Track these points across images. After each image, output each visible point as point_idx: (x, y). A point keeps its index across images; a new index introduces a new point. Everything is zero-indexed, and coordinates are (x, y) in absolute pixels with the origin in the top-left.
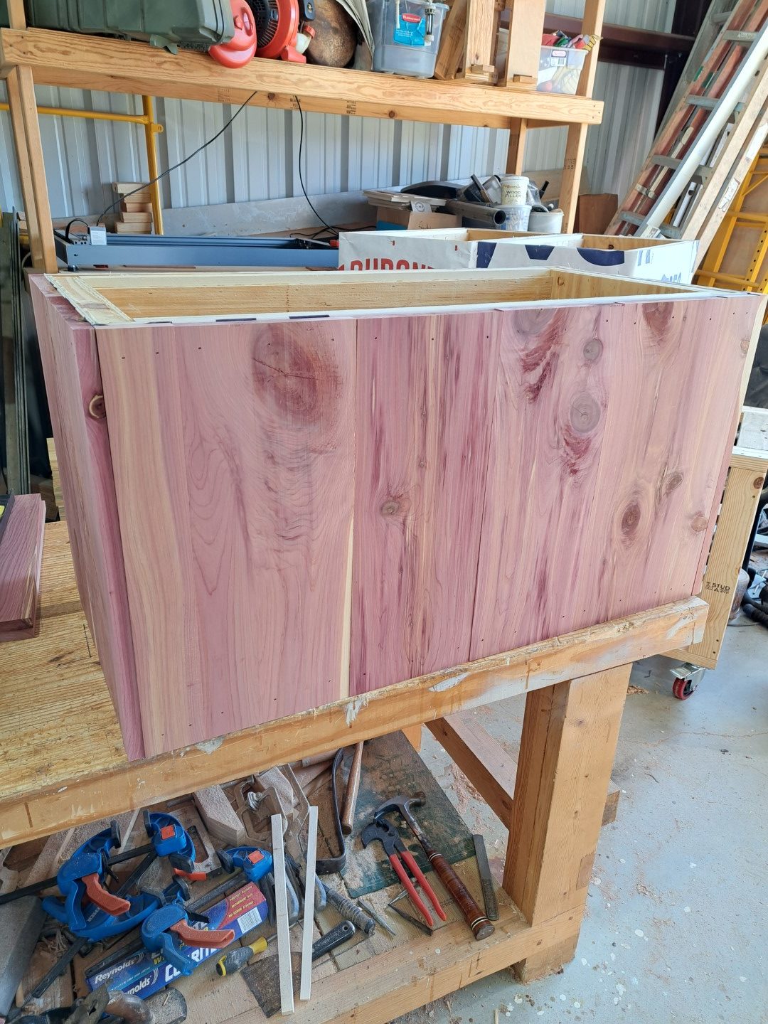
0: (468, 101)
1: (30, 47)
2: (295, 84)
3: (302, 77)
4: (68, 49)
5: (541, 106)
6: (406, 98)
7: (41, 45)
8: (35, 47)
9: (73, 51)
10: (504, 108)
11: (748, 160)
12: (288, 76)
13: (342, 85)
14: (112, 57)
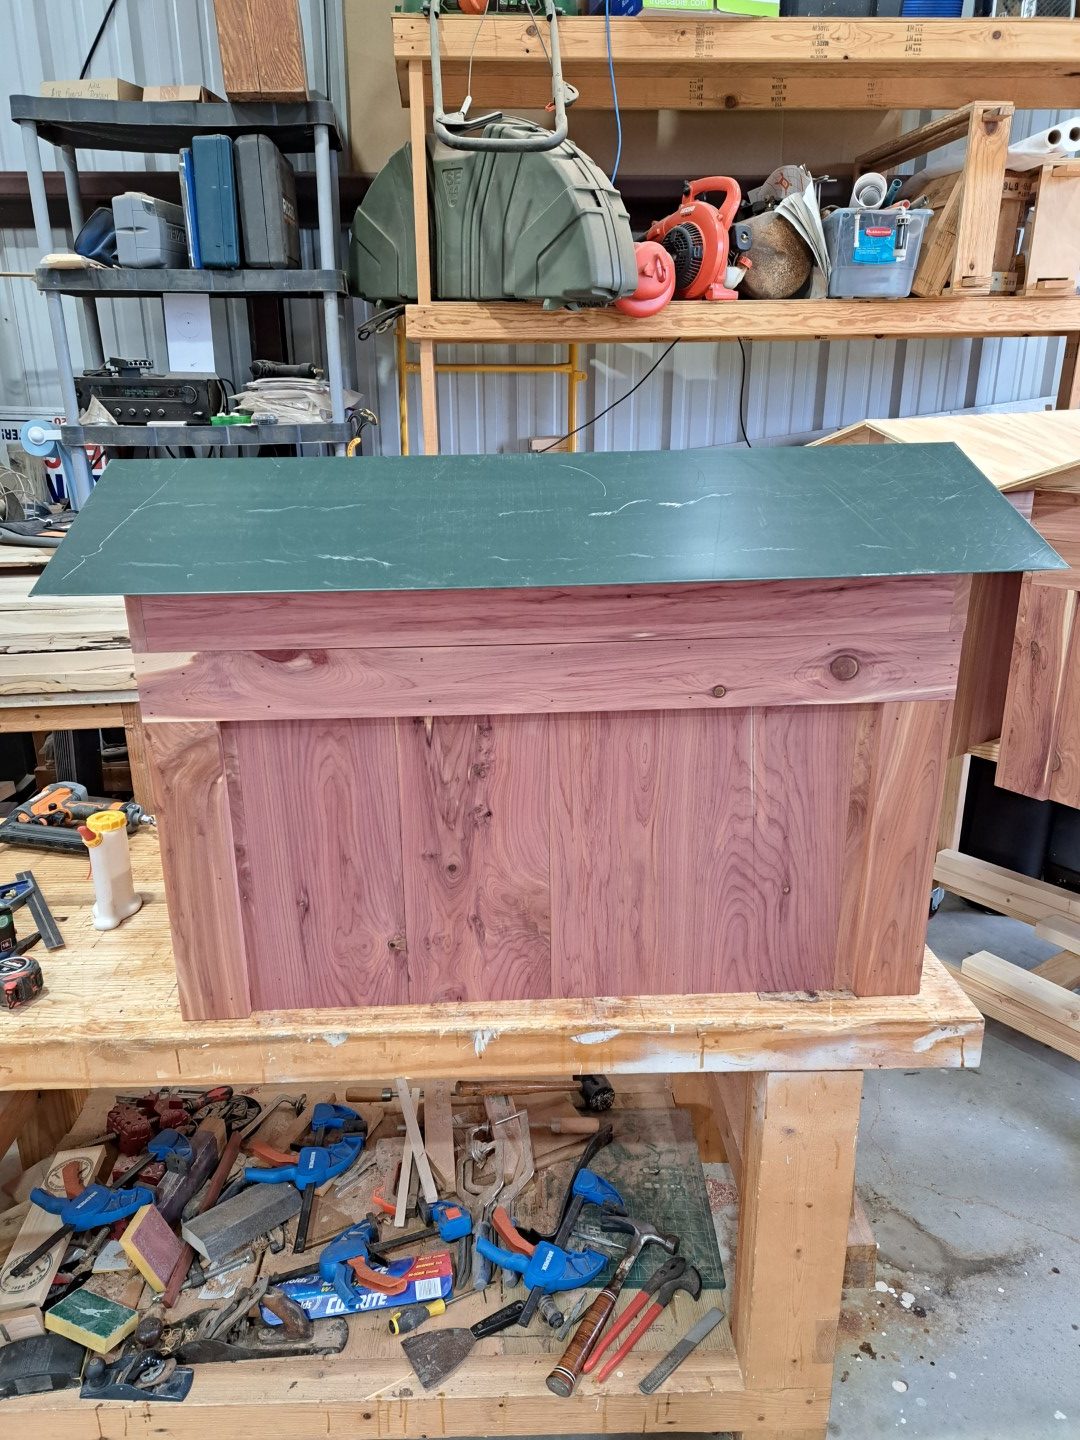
1: (433, 323)
2: (720, 324)
3: (730, 316)
4: (469, 318)
6: (873, 324)
7: (442, 318)
8: (436, 320)
9: (472, 319)
12: (712, 317)
13: (781, 318)
14: (512, 321)
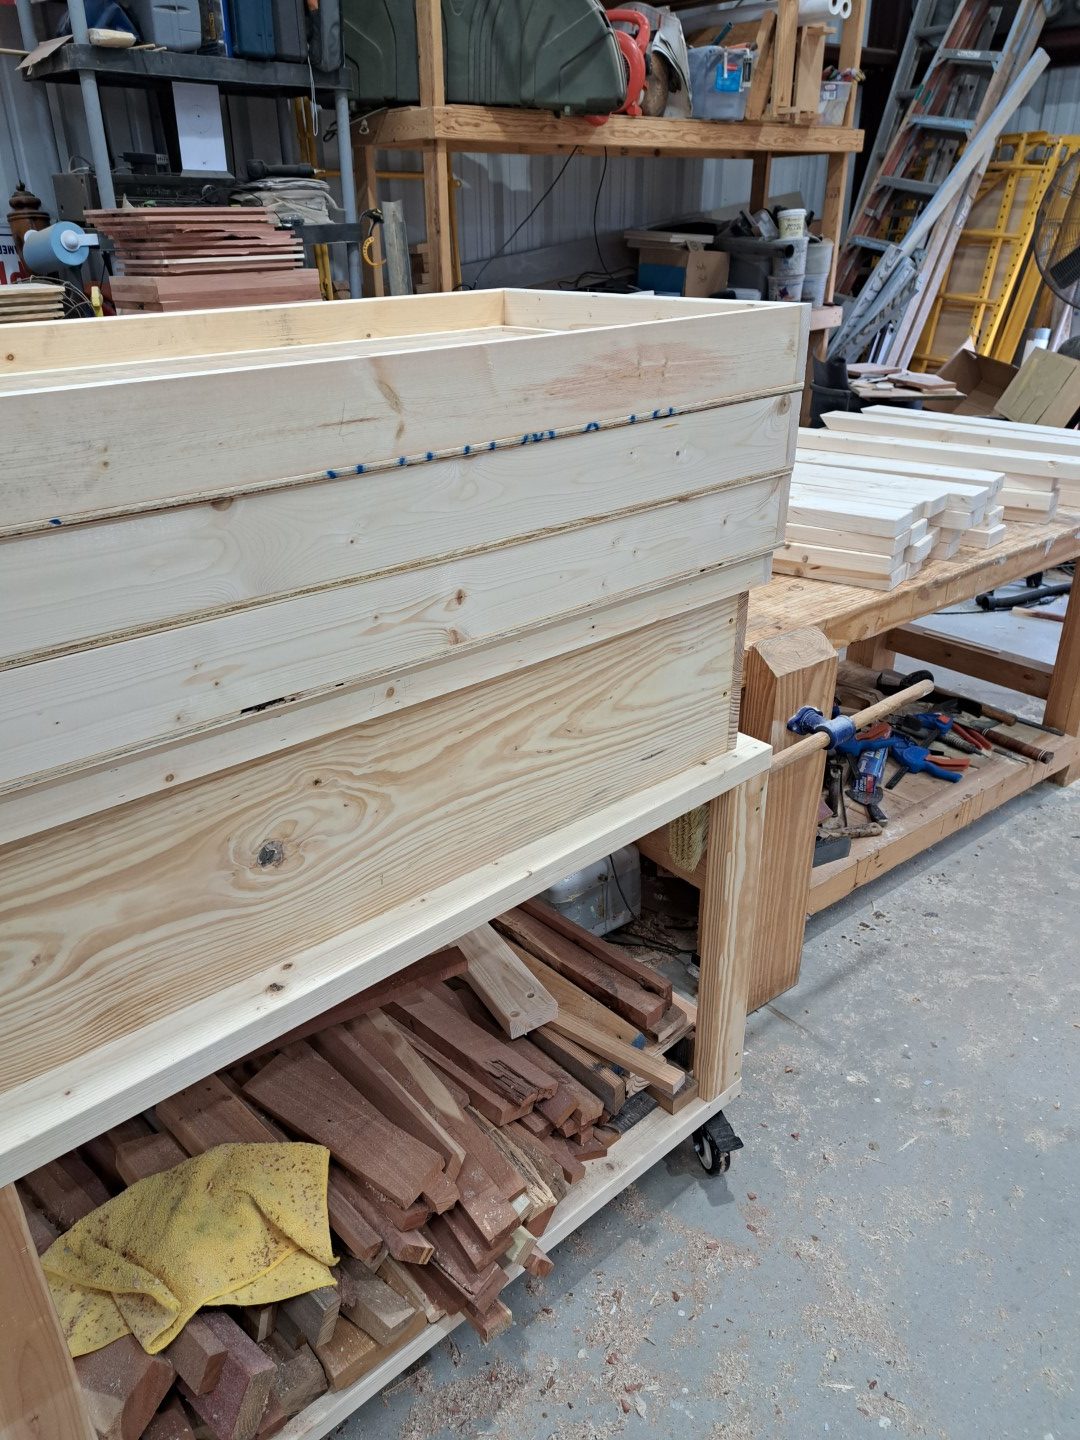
0: (763, 141)
1: (453, 124)
2: (638, 136)
3: (643, 129)
4: (479, 122)
5: (817, 140)
6: (718, 141)
7: (460, 120)
8: (456, 122)
10: (789, 144)
11: (979, 176)
12: (633, 130)
13: (672, 134)
14: (508, 126)
